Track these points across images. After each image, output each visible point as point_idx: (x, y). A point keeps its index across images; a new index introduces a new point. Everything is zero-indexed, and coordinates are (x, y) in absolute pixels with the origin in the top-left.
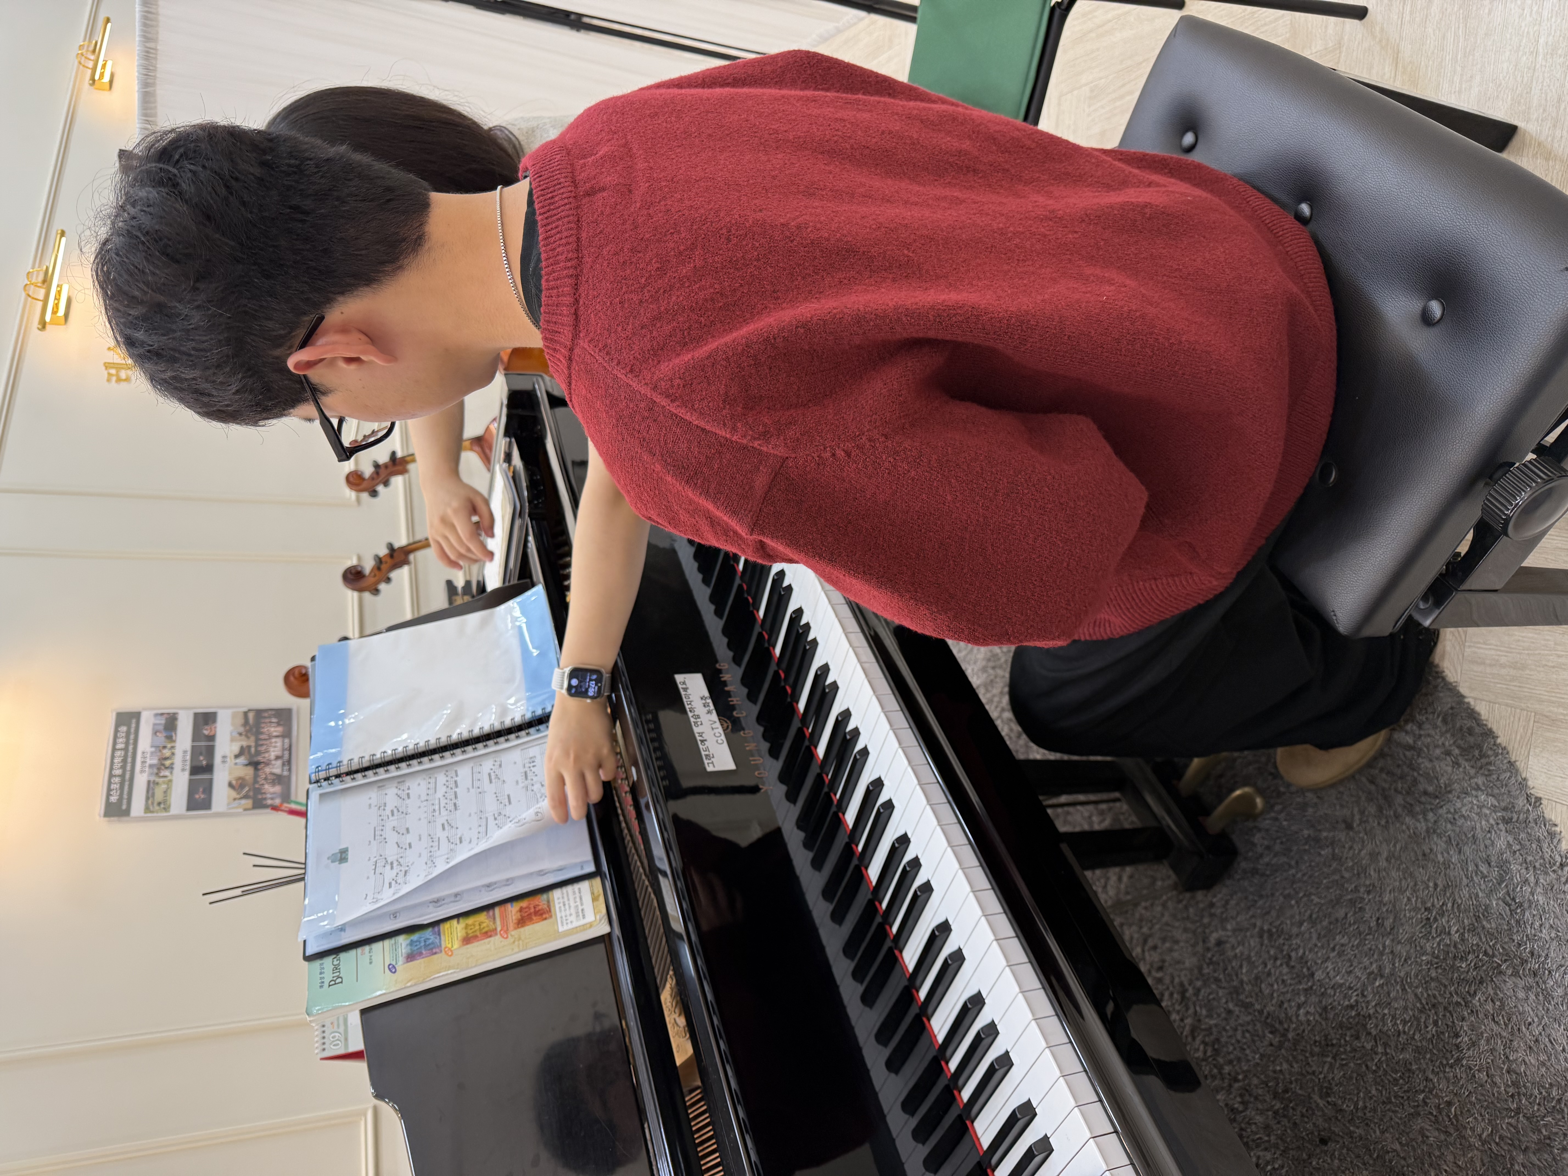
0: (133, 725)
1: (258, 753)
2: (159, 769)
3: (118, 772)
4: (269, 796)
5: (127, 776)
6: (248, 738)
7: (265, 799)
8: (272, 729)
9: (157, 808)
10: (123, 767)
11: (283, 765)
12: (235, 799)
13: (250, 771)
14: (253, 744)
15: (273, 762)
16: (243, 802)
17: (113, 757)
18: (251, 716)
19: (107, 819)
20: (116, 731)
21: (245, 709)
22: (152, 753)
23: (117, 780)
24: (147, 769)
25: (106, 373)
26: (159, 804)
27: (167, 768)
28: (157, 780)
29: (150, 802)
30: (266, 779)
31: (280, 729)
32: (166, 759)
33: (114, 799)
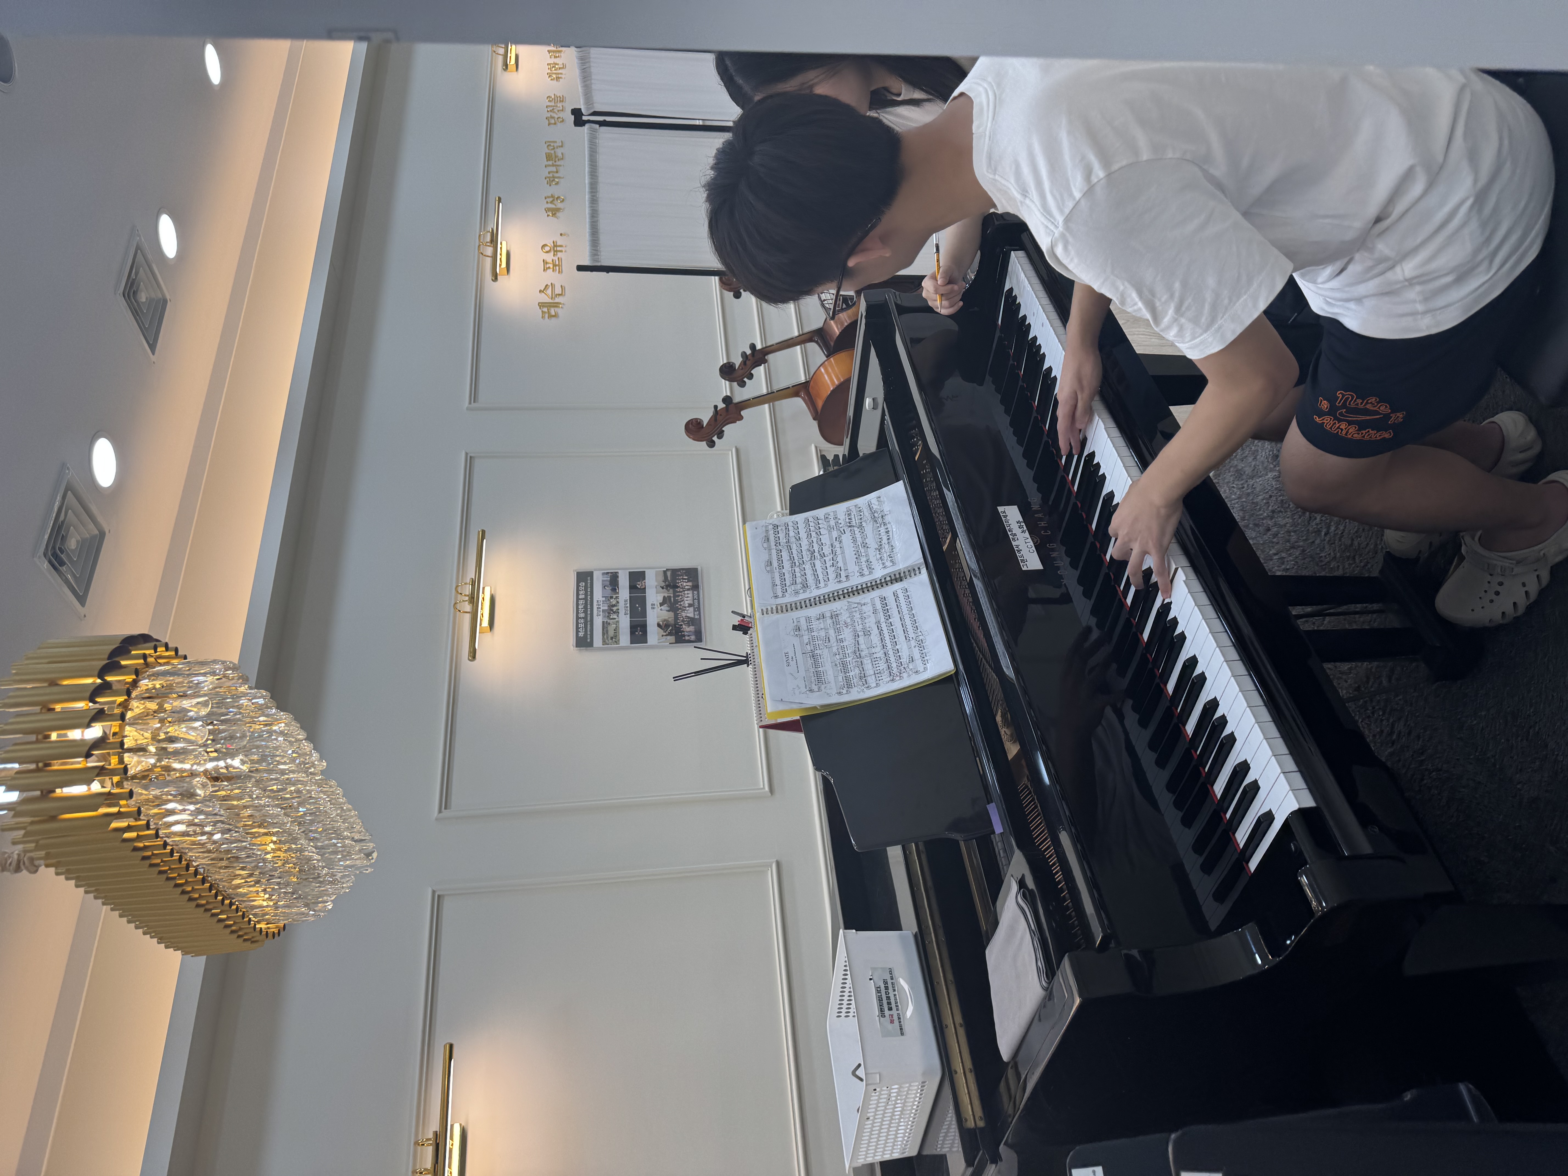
0: (589, 581)
1: (676, 602)
2: (609, 613)
3: (582, 615)
4: (686, 633)
5: (589, 618)
6: (668, 591)
7: (684, 636)
8: (685, 584)
9: (610, 641)
10: (585, 612)
11: (695, 611)
12: (663, 636)
13: (672, 614)
14: (672, 595)
15: (687, 609)
16: (669, 637)
17: (577, 605)
18: (669, 574)
19: (579, 648)
20: (578, 586)
21: (665, 569)
22: (603, 601)
23: (582, 621)
24: (601, 613)
25: (541, 311)
26: (612, 638)
27: (614, 612)
28: (609, 621)
29: (605, 637)
30: (683, 621)
31: (690, 584)
32: (614, 606)
33: (581, 634)
